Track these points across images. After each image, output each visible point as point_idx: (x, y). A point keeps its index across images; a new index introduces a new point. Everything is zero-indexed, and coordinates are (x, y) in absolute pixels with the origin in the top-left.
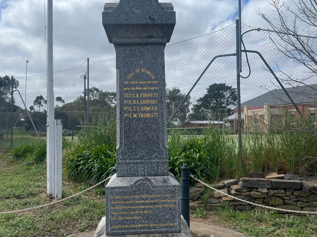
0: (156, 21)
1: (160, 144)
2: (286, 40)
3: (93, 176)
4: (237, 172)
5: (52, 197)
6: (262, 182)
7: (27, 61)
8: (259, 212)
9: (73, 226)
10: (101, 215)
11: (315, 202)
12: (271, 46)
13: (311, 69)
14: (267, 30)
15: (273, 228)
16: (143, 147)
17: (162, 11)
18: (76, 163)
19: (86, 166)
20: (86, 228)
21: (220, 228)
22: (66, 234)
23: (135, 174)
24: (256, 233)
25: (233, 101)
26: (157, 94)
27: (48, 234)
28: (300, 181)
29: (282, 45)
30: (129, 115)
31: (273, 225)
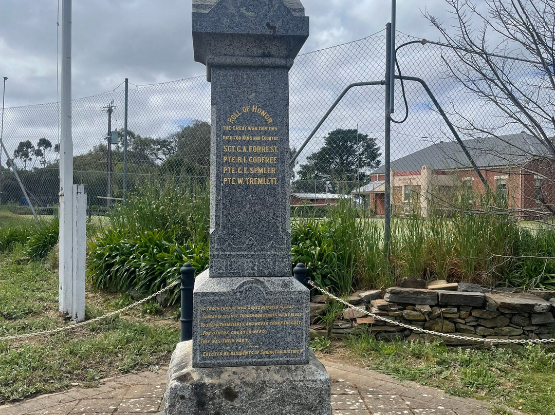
0: (278, 32)
1: (278, 227)
2: (468, 62)
3: (138, 282)
4: (381, 278)
5: (68, 318)
6: (422, 295)
7: (6, 78)
8: (417, 342)
9: (110, 363)
10: (155, 346)
11: (505, 328)
12: (442, 71)
13: (506, 111)
14: (438, 44)
15: (438, 368)
16: (253, 232)
17: (287, 15)
18: (107, 260)
19: (125, 267)
20: (133, 367)
21: (353, 368)
22: (98, 377)
23: (239, 272)
24: (412, 375)
25: (368, 160)
26: (276, 147)
27: (67, 377)
28: (483, 294)
29: (461, 70)
30: (231, 180)
31: (438, 363)
